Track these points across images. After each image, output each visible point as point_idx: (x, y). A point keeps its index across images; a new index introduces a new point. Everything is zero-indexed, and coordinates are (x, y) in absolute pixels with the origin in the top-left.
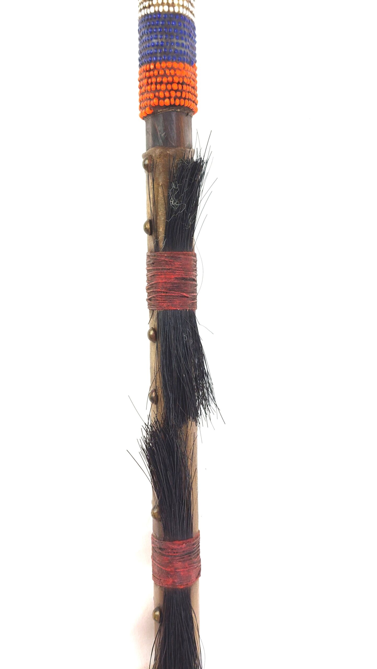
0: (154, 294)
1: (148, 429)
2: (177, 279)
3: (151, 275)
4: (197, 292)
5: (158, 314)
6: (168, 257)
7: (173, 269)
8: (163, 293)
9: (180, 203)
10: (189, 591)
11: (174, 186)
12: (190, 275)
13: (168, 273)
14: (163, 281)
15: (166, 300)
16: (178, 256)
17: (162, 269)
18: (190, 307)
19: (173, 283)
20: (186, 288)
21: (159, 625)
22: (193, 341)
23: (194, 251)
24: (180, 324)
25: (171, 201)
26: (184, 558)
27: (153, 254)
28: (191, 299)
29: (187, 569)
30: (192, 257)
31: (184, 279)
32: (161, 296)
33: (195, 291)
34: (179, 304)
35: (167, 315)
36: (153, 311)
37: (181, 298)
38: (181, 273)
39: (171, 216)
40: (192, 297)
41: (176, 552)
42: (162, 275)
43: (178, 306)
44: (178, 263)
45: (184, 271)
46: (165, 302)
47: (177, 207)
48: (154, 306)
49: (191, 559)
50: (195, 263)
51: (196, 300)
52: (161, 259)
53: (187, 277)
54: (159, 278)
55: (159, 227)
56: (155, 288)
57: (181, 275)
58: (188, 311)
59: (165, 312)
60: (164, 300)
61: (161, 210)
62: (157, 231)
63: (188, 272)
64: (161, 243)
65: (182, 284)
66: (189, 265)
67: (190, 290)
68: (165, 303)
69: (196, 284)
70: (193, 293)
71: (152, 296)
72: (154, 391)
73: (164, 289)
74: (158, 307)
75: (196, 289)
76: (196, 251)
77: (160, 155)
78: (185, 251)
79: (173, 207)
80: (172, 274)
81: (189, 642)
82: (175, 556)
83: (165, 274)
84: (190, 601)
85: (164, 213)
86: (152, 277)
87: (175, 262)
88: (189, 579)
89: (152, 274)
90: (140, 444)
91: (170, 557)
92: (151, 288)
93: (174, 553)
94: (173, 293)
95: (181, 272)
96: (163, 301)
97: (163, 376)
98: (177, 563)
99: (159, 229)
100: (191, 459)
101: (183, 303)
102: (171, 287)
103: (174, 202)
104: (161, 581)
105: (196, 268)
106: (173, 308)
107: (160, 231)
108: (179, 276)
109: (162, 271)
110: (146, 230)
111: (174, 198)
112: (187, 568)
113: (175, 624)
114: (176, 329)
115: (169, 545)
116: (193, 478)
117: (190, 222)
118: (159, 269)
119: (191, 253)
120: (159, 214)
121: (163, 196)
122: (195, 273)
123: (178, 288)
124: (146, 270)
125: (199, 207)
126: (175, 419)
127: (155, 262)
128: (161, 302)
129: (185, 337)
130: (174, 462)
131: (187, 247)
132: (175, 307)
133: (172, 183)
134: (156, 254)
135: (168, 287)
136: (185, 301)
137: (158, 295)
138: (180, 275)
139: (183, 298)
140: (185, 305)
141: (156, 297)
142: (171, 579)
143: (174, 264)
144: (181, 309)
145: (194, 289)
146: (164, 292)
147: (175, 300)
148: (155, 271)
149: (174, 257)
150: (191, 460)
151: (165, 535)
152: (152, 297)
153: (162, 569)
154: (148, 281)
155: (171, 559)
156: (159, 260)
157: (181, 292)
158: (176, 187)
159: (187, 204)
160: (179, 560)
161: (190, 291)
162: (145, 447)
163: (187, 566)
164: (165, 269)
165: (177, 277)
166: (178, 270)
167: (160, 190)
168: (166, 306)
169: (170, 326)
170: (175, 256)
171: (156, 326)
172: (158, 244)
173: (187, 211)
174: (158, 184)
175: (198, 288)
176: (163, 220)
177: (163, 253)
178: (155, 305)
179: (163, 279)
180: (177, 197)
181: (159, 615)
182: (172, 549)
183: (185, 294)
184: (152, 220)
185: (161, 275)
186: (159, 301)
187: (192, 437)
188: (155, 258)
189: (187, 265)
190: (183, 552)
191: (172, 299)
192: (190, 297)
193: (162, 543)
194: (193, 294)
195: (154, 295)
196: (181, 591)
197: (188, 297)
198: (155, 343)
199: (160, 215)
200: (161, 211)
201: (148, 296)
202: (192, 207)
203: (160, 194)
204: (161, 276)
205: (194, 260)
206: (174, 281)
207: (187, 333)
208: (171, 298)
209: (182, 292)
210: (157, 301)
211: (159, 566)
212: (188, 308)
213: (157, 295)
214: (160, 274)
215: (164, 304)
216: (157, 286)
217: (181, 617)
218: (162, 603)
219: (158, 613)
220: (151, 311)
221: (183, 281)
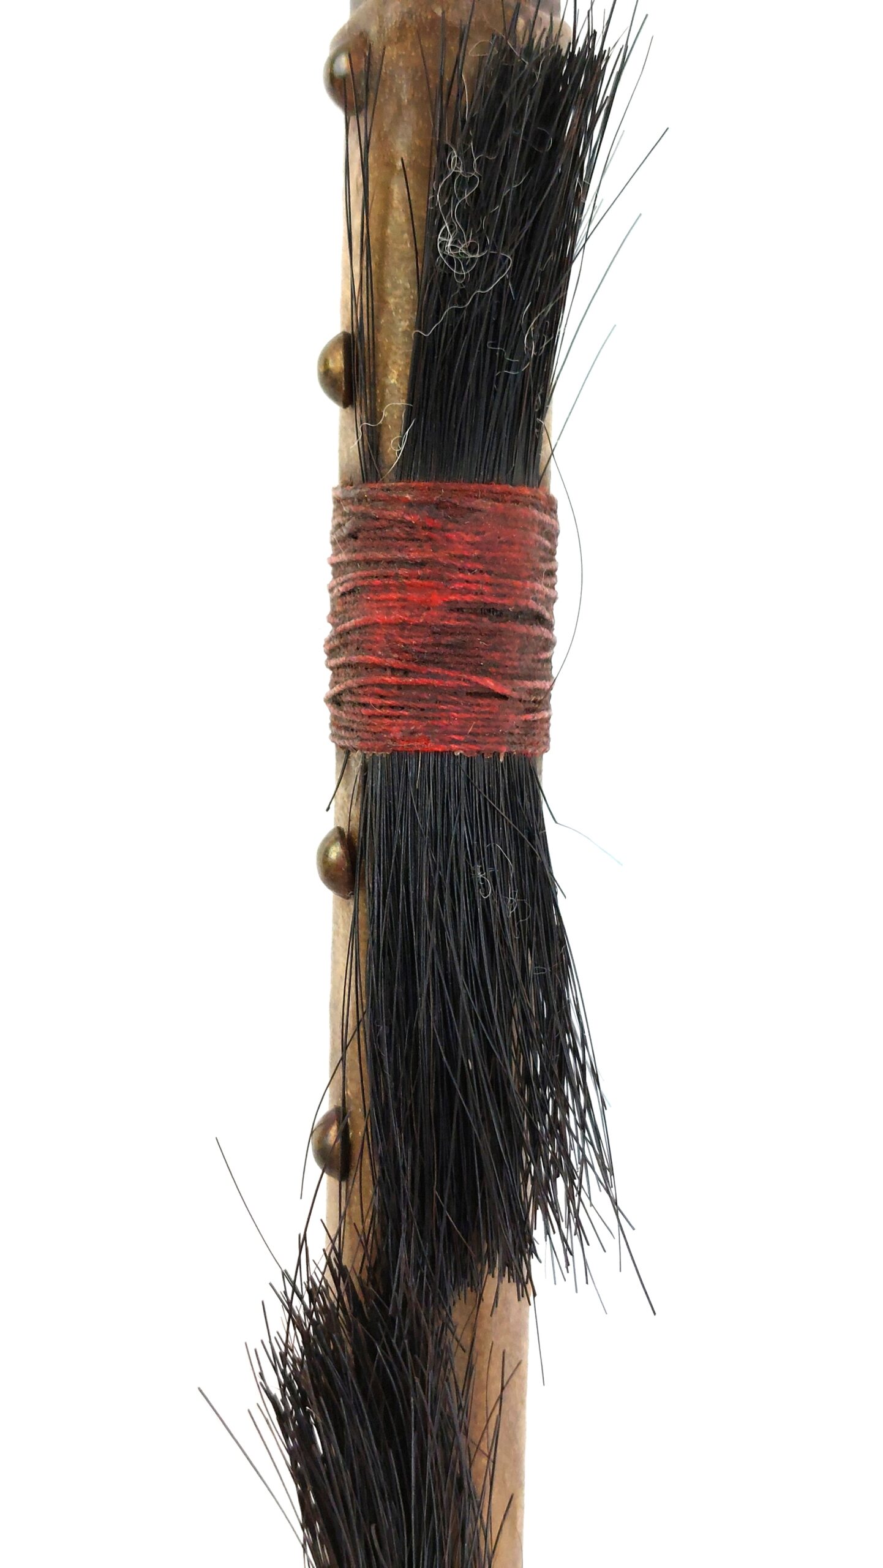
0: (353, 677)
1: (296, 1299)
2: (460, 610)
3: (341, 589)
4: (554, 673)
5: (365, 769)
6: (421, 504)
7: (438, 563)
8: (389, 672)
9: (484, 247)
11: (456, 166)
12: (520, 596)
13: (414, 581)
14: (393, 617)
15: (402, 708)
16: (467, 504)
17: (390, 562)
18: (514, 743)
19: (436, 629)
20: (497, 656)
22: (523, 904)
23: (547, 484)
24: (463, 822)
25: (443, 235)
27: (353, 493)
28: (522, 705)
30: (536, 512)
31: (489, 611)
32: (380, 685)
33: (541, 669)
34: (462, 727)
35: (403, 779)
36: (349, 751)
37: (471, 700)
38: (478, 582)
39: (438, 312)
40: (523, 697)
42: (390, 591)
43: (456, 738)
44: (464, 535)
45: (490, 573)
46: (398, 717)
47: (467, 268)
48: (352, 730)
50: (550, 540)
51: (548, 708)
52: (385, 513)
53: (504, 605)
54: (375, 605)
55: (386, 365)
56: (358, 649)
57: (476, 594)
58: (501, 760)
59: (397, 760)
60: (392, 707)
61: (395, 286)
62: (374, 383)
63: (509, 581)
64: (389, 439)
65: (481, 634)
66: (516, 548)
67: (516, 664)
68: (400, 721)
69: (547, 640)
70: (531, 678)
71: (343, 686)
72: (336, 1122)
73: (396, 656)
74: (366, 736)
75: (548, 661)
76: (555, 488)
77: (402, 27)
78: (498, 483)
79: (453, 266)
80: (432, 588)
83: (402, 587)
85: (408, 302)
86: (348, 598)
87: (449, 530)
89: (345, 585)
92: (343, 650)
94: (435, 676)
95: (478, 577)
96: (388, 711)
97: (375, 1060)
99: (386, 376)
100: (490, 1453)
101: (480, 723)
102: (424, 646)
103: (455, 242)
105: (550, 566)
106: (431, 746)
107: (387, 382)
108: (468, 598)
109: (389, 572)
110: (328, 380)
111: (458, 224)
114: (440, 839)
117: (530, 345)
118: (378, 562)
119: (527, 491)
120: (386, 302)
121: (407, 220)
122: (546, 585)
123: (461, 651)
124: (330, 569)
125: (575, 268)
126: (418, 1267)
127: (359, 530)
128: (380, 716)
129: (483, 880)
131: (509, 463)
132: (442, 741)
133: (447, 149)
134: (364, 490)
135: (414, 649)
136: (490, 713)
137: (370, 681)
138: (469, 592)
139: (480, 701)
140: (491, 735)
141: (360, 691)
143: (448, 540)
144: (472, 751)
145: (539, 661)
146: (394, 670)
147: (443, 710)
148: (359, 573)
149: (446, 508)
150: (489, 1457)
152: (345, 690)
154: (336, 616)
156: (378, 519)
157: (472, 673)
158: (468, 168)
159: (517, 251)
161: (515, 668)
162: (276, 1391)
164: (403, 563)
165: (456, 602)
166: (461, 570)
167: (398, 190)
168: (399, 735)
169: (415, 825)
170: (454, 501)
171: (356, 824)
172: (378, 446)
173: (517, 288)
174: (390, 165)
175: (557, 656)
176: (405, 332)
177: (396, 488)
178: (355, 726)
179: (394, 607)
180: (469, 217)
183: (490, 683)
184: (356, 335)
185: (386, 588)
186: (370, 711)
187: (495, 1372)
188: (362, 508)
189: (504, 546)
191: (432, 705)
192: (515, 694)
194: (529, 684)
195: (350, 682)
197: (504, 697)
198: (348, 898)
199: (392, 307)
200: (398, 292)
201: (334, 683)
202: (543, 275)
203: (397, 209)
204: (383, 596)
205: (542, 525)
206: (443, 618)
207: (492, 865)
208: (426, 701)
209: (476, 673)
210: (364, 711)
212: (504, 749)
213: (362, 680)
214: (379, 586)
215: (391, 725)
216: (362, 642)
220: (342, 751)
221: (485, 619)
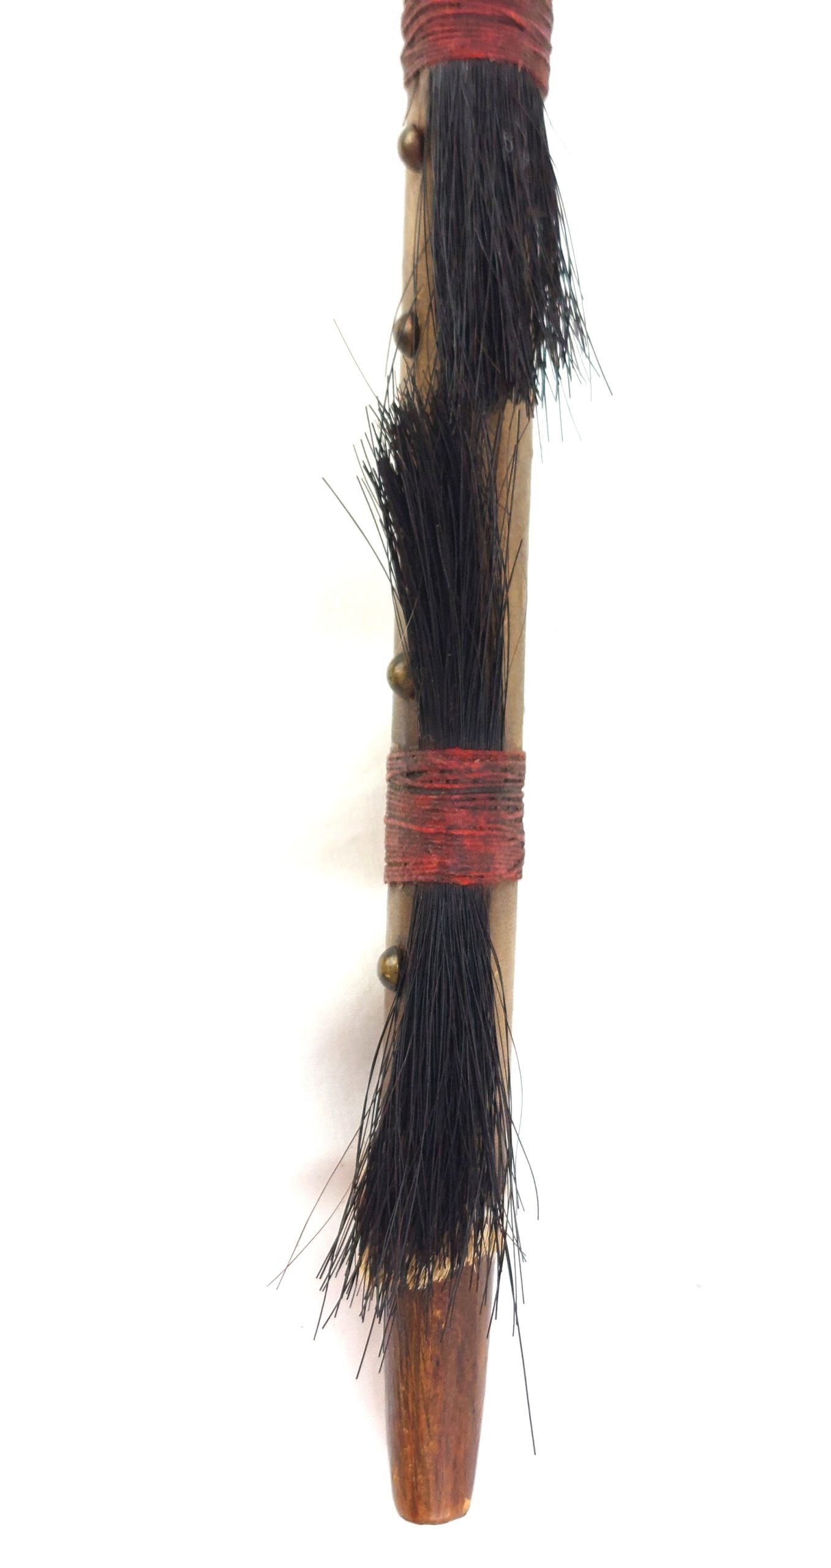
5: (431, 77)
10: (485, 898)
15: (456, 31)
18: (526, 61)
21: (393, 995)
22: (531, 163)
26: (474, 799)
28: (531, 39)
29: (482, 833)
33: (544, 24)
34: (495, 42)
35: (456, 78)
36: (419, 74)
37: (502, 25)
40: (533, 34)
41: (454, 781)
43: (491, 48)
46: (454, 37)
48: (422, 56)
49: (496, 808)
58: (519, 69)
60: (450, 31)
67: (529, 8)
68: (454, 39)
70: (539, 24)
71: (416, 29)
72: (410, 316)
74: (432, 53)
81: (479, 1037)
82: (449, 791)
84: (486, 924)
88: (487, 863)
90: (362, 457)
91: (433, 795)
92: (415, 7)
93: (448, 782)
94: (479, 6)
96: (447, 35)
98: (456, 812)
101: (504, 41)
104: (407, 867)
106: (475, 54)
112: (481, 829)
113: (440, 980)
114: (480, 114)
115: (433, 759)
116: (511, 571)
128: (442, 38)
129: (507, 141)
130: (457, 510)
132: (482, 51)
136: (511, 38)
139: (507, 27)
140: (512, 51)
141: (429, 25)
142: (433, 855)
144: (501, 59)
146: (451, 4)
147: (482, 29)
151: (423, 734)
152: (417, 32)
153: (409, 830)
155: (436, 800)
157: (501, 6)
160: (461, 804)
161: (528, 10)
162: (374, 466)
163: (483, 825)
168: (454, 50)
171: (424, 119)
181: (397, 965)
182: (442, 771)
183: (514, 15)
186: (435, 37)
190: (475, 781)
191: (475, 27)
192: (529, 29)
193: (414, 756)
194: (537, 27)
196: (461, 892)
197: (521, 28)
198: (418, 169)
207: (513, 133)
208: (472, 24)
209: (504, 7)
210: (430, 38)
211: (403, 824)
212: (521, 62)
215: (450, 42)
217: (459, 963)
218: (407, 934)
219: (393, 961)
